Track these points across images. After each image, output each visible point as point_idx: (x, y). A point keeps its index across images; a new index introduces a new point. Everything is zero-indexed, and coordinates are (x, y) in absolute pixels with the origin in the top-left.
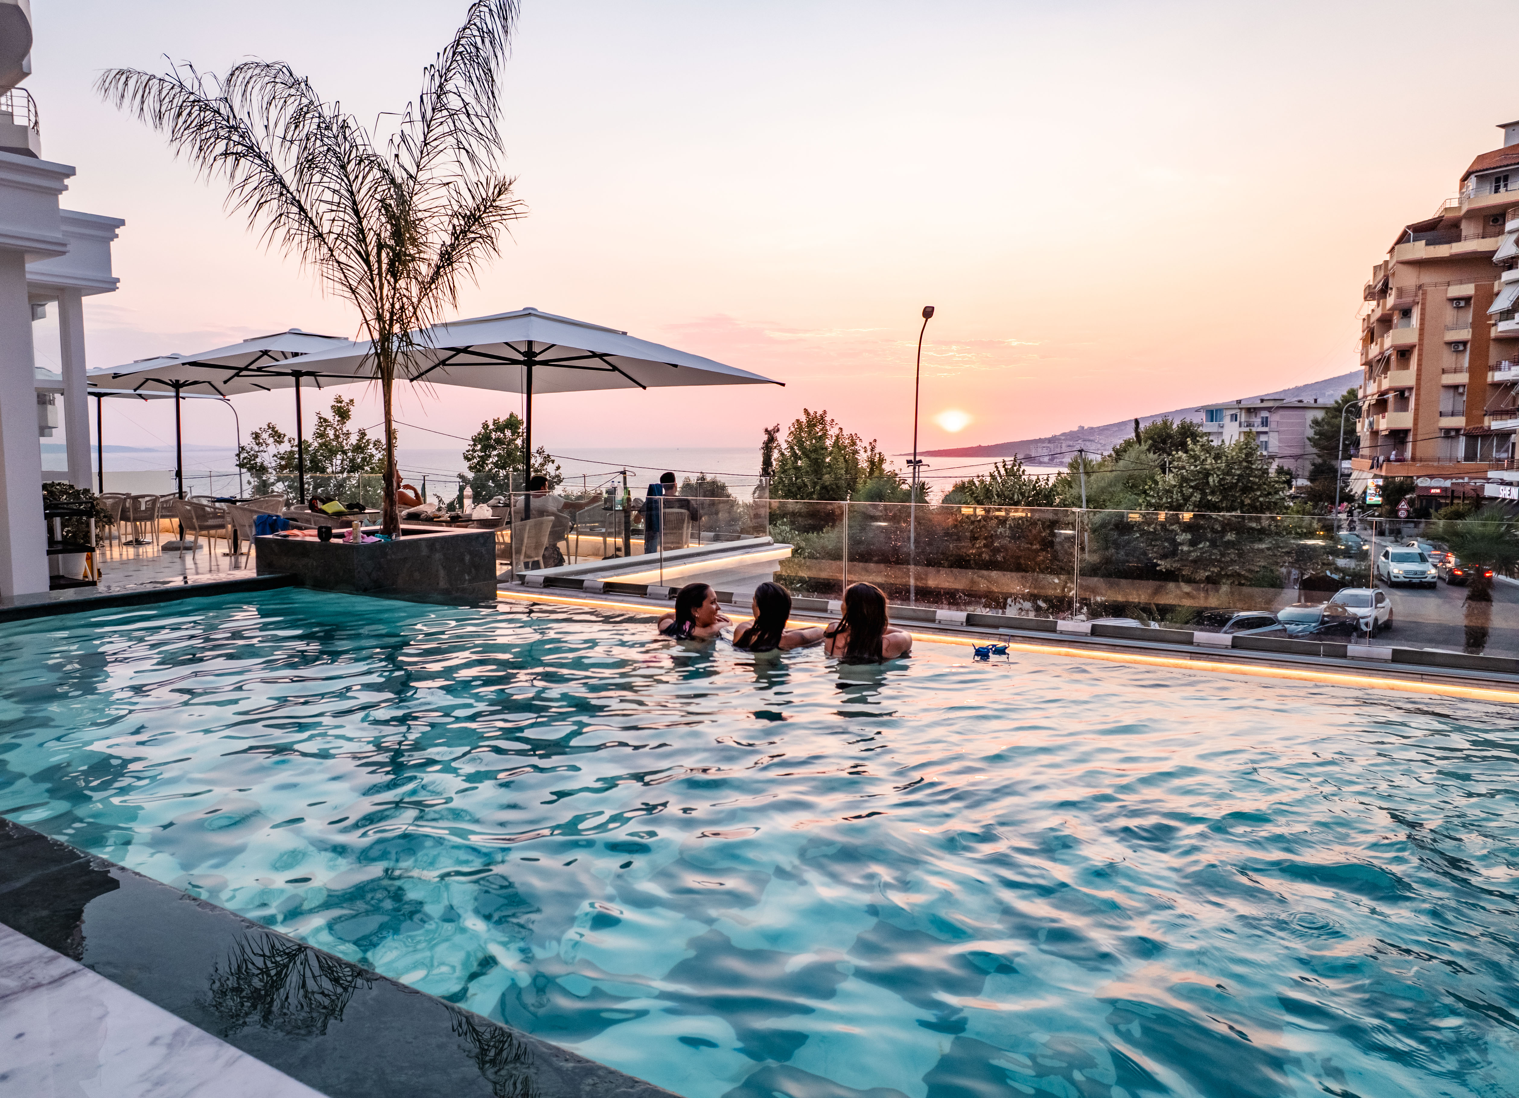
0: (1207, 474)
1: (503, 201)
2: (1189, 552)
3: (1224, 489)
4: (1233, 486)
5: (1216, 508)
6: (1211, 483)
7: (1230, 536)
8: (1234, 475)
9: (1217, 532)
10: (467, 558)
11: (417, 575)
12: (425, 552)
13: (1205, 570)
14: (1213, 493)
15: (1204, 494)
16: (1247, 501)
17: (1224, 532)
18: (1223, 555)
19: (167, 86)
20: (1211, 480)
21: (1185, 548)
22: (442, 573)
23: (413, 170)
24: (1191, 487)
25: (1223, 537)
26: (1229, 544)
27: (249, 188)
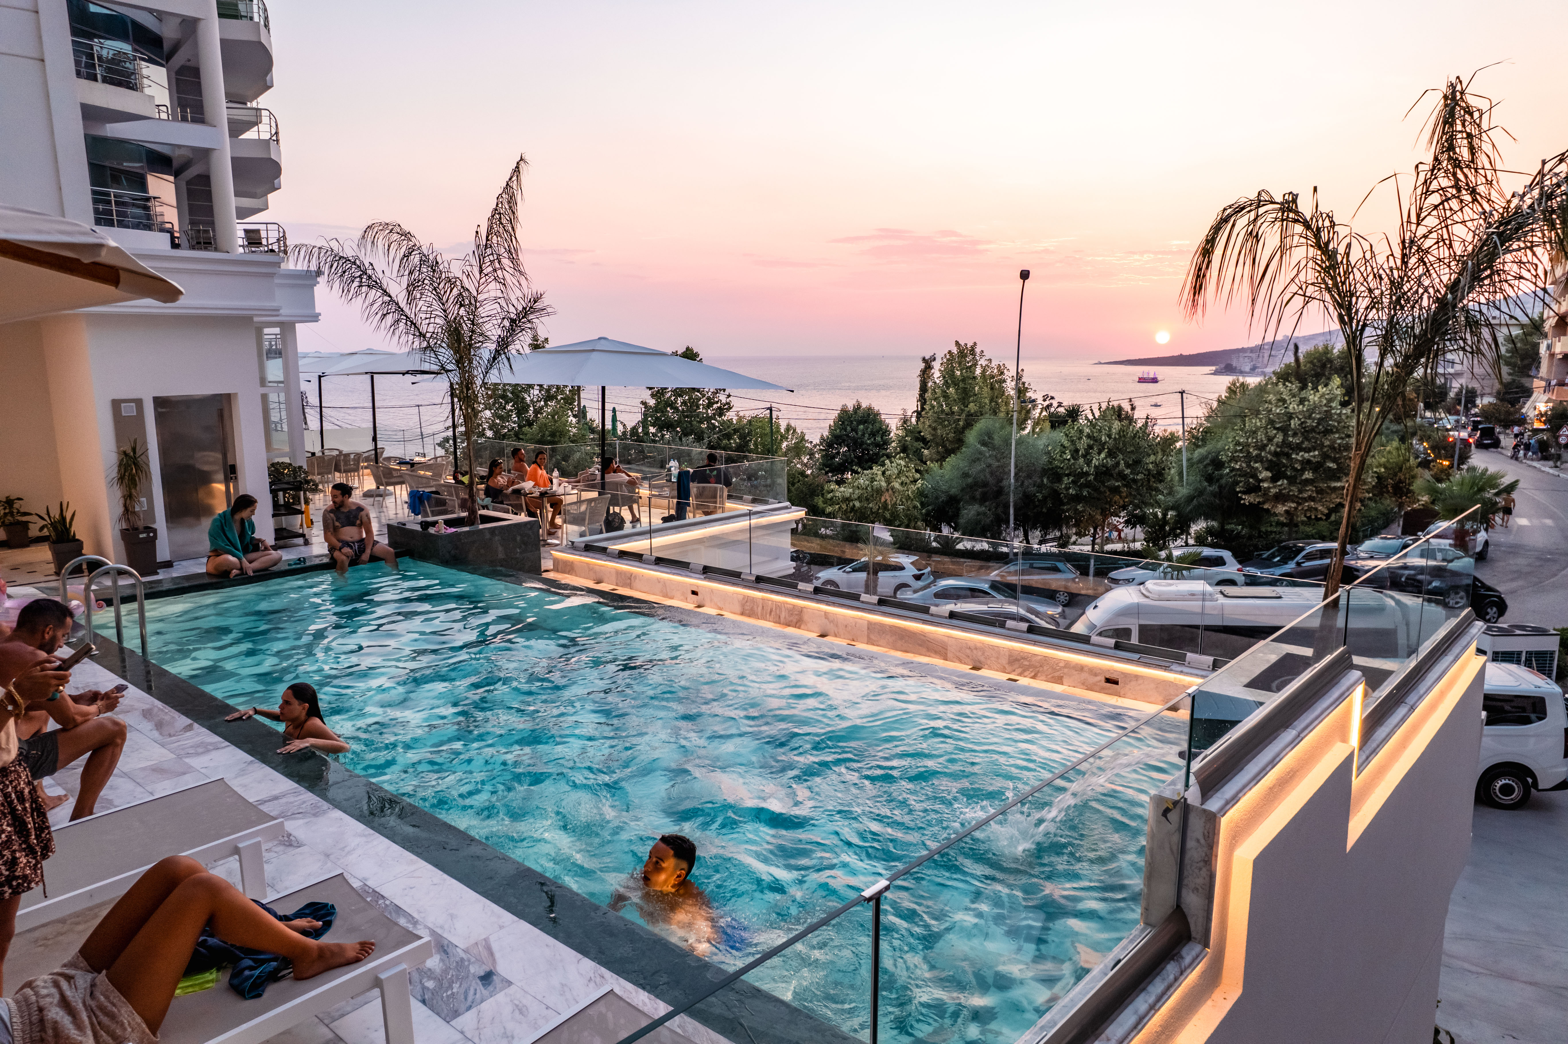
0: (1290, 416)
1: (538, 305)
2: (1269, 488)
3: (1306, 432)
4: (1313, 430)
5: (1299, 448)
6: (1292, 426)
7: (1308, 475)
8: (1314, 419)
9: (1296, 470)
10: (518, 538)
11: (482, 551)
12: (488, 536)
13: (1284, 505)
14: (1295, 435)
15: (1286, 435)
16: (1327, 443)
17: (1303, 470)
18: (1300, 492)
19: (323, 251)
20: (1292, 422)
21: (1266, 485)
22: (500, 549)
23: (475, 294)
24: (1275, 428)
25: (1302, 475)
26: (1307, 482)
27: (376, 306)
